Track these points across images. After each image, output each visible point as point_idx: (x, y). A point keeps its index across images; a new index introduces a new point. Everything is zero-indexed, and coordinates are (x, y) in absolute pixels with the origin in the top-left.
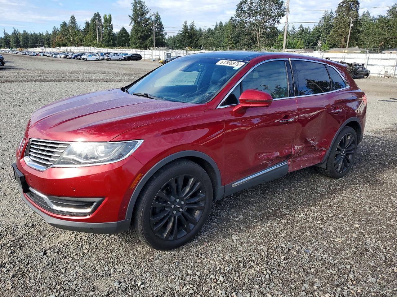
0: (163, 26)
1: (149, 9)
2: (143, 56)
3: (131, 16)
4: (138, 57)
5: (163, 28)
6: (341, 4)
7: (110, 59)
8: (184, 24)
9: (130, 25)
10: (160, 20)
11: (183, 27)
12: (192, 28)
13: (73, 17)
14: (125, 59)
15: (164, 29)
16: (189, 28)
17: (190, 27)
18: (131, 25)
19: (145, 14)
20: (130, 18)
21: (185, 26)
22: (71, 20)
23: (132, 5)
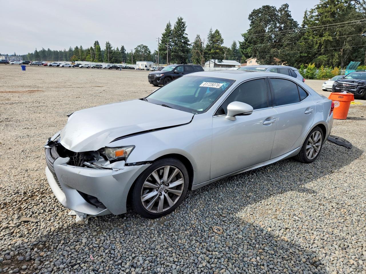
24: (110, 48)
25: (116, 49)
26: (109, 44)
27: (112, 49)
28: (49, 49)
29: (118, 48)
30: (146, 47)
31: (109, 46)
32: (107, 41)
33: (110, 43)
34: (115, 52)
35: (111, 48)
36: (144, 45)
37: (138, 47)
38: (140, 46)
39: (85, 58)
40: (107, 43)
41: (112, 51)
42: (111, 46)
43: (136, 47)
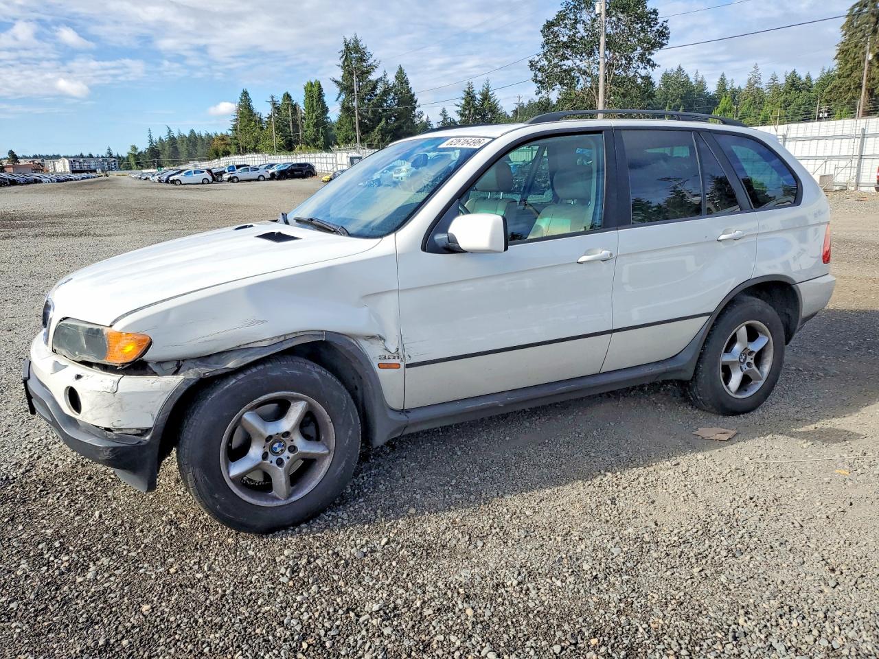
0: (415, 98)
1: (378, 61)
2: (317, 168)
3: (340, 80)
4: (304, 171)
5: (416, 102)
6: (857, 9)
7: (235, 180)
8: (467, 90)
9: (337, 99)
10: (407, 83)
11: (464, 96)
12: (486, 97)
13: (245, 94)
14: (273, 177)
15: (417, 104)
16: (479, 97)
17: (482, 94)
18: (340, 99)
19: (369, 72)
20: (335, 85)
21: (470, 96)
22: (242, 100)
23: (341, 55)
24: (364, 73)
25: (391, 79)
26: (357, 49)
27: (373, 77)
29: (401, 71)
31: (362, 60)
32: (350, 37)
33: (362, 44)
34: (386, 92)
35: (371, 69)
40: (347, 46)
41: (375, 88)
42: (370, 61)
43: (552, 16)
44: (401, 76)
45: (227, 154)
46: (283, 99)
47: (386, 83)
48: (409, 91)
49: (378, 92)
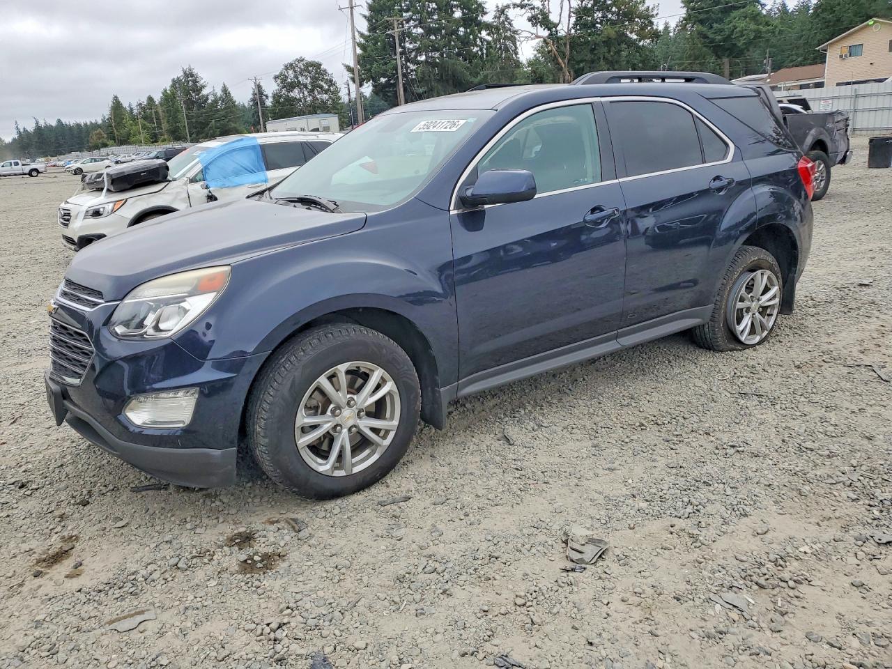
24: (198, 90)
26: (192, 75)
27: (204, 92)
28: (59, 121)
29: (224, 85)
30: (318, 66)
31: (195, 82)
32: (185, 67)
33: (195, 71)
34: (216, 101)
35: (203, 87)
36: (309, 58)
37: (287, 68)
38: (291, 65)
39: (129, 135)
40: (185, 73)
41: (207, 99)
42: (201, 82)
43: (278, 73)
44: (225, 90)
45: (105, 145)
46: (148, 101)
47: (215, 95)
48: (231, 100)
49: (209, 101)
